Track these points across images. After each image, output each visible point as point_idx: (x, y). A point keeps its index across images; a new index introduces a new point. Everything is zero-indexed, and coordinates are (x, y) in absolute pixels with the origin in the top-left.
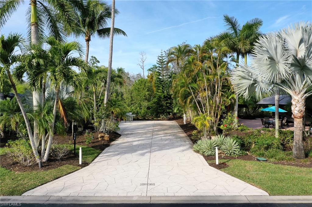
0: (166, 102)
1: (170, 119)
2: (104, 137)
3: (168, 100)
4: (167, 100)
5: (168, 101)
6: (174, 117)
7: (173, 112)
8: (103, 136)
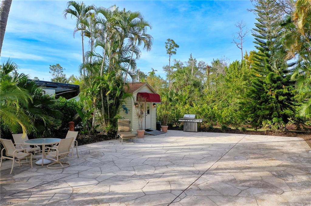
0: (277, 91)
1: (287, 133)
3: (282, 88)
4: (279, 87)
5: (281, 90)
6: (298, 128)
7: (297, 115)
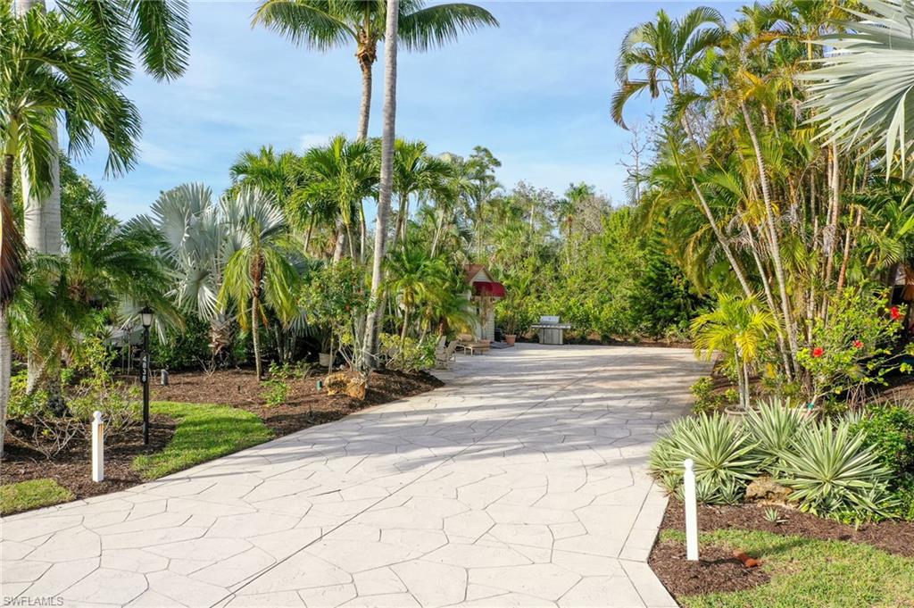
2: (345, 385)
8: (342, 381)
